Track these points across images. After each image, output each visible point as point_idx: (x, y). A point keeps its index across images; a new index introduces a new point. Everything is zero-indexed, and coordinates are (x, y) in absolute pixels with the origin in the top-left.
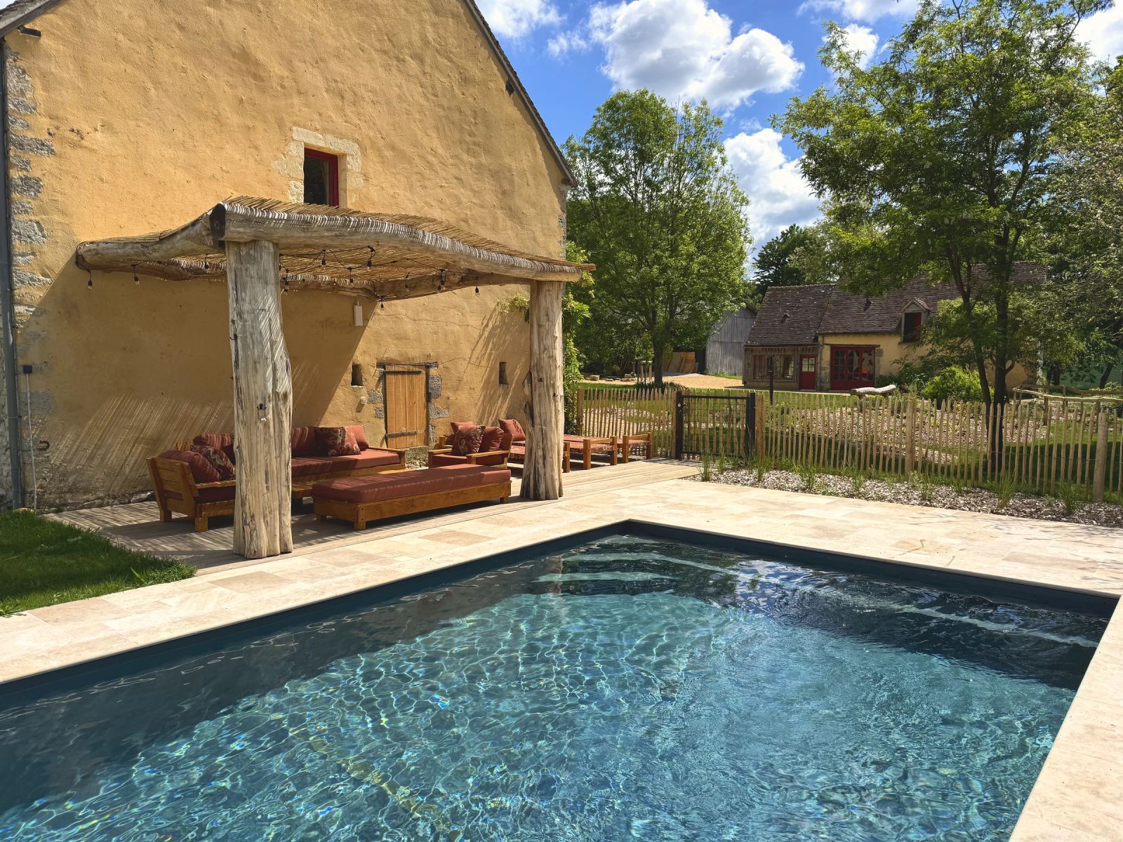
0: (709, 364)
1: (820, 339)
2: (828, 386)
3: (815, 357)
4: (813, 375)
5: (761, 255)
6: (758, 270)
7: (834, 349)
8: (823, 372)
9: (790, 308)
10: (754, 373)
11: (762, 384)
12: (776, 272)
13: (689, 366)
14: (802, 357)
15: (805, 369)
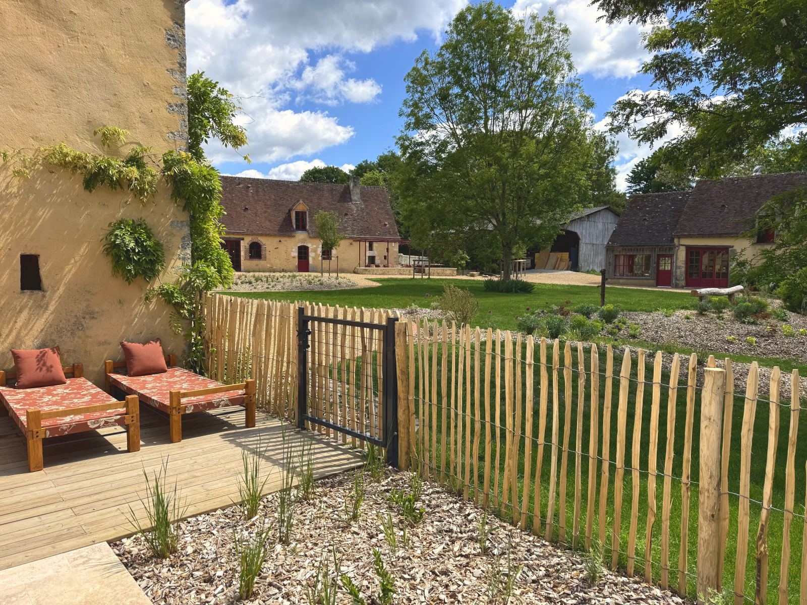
0: (581, 262)
1: (676, 241)
2: (683, 283)
3: (671, 256)
4: (670, 273)
5: (633, 172)
6: (629, 184)
7: (689, 249)
8: (678, 271)
9: (649, 213)
10: (615, 271)
11: (621, 281)
12: (645, 186)
13: (563, 264)
14: (659, 256)
15: (662, 268)
